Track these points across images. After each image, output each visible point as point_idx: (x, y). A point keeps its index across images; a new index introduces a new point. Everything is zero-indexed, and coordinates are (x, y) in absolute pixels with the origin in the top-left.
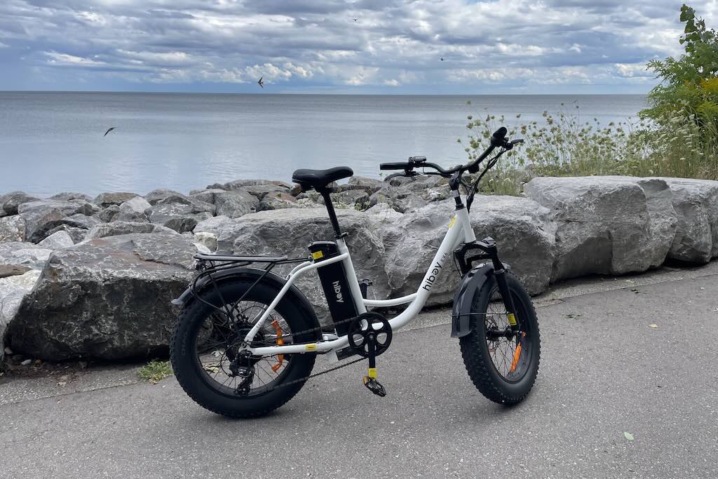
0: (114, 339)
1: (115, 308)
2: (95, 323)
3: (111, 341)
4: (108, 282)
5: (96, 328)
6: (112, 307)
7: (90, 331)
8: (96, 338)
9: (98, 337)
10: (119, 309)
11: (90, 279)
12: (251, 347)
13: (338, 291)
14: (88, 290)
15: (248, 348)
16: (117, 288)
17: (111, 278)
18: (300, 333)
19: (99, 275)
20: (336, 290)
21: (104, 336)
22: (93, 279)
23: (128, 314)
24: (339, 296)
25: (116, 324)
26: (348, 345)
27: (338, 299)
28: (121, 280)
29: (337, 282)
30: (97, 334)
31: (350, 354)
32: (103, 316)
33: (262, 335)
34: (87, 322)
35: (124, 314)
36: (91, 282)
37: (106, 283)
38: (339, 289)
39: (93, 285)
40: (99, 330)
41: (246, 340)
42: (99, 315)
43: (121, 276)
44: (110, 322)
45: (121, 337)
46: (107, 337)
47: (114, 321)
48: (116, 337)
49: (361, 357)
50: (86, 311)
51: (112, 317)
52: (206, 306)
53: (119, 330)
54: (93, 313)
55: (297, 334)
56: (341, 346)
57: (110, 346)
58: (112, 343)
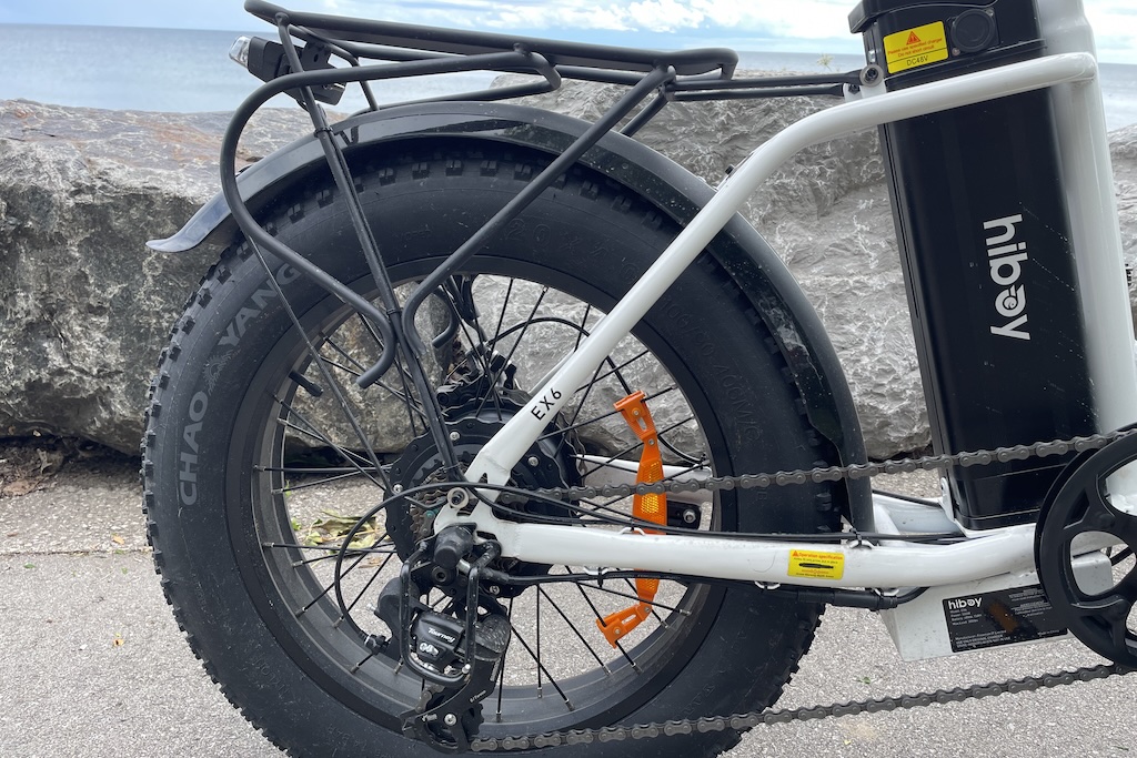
0: (113, 395)
1: (114, 290)
2: (54, 335)
3: (101, 397)
4: (87, 198)
5: (59, 350)
6: (103, 287)
7: (41, 360)
8: (59, 382)
9: (65, 380)
10: (127, 296)
11: (30, 180)
12: (498, 514)
13: (1006, 271)
14: (27, 218)
15: (483, 518)
16: (118, 223)
17: (99, 183)
18: (763, 479)
19: (63, 171)
20: (995, 265)
21: (80, 379)
22: (42, 183)
23: (158, 315)
24: (1012, 303)
25: (117, 344)
26: (1030, 578)
27: (1004, 321)
28: (133, 198)
29: (1008, 222)
30: (61, 372)
31: (1024, 631)
32: (73, 311)
33: (566, 454)
34: (30, 326)
35: (143, 312)
36: (35, 190)
37: (78, 198)
38: (1013, 261)
39: (39, 199)
40: (67, 357)
41: (472, 474)
42: (62, 307)
43: (137, 183)
44: (98, 336)
45: (136, 391)
46: (91, 386)
47: (110, 332)
48: (119, 389)
49: (1094, 659)
50: (25, 288)
51: (105, 321)
52: (296, 274)
53: (129, 365)
54: (44, 298)
55: (746, 480)
56: (981, 580)
57: (105, 415)
58: (107, 406)
